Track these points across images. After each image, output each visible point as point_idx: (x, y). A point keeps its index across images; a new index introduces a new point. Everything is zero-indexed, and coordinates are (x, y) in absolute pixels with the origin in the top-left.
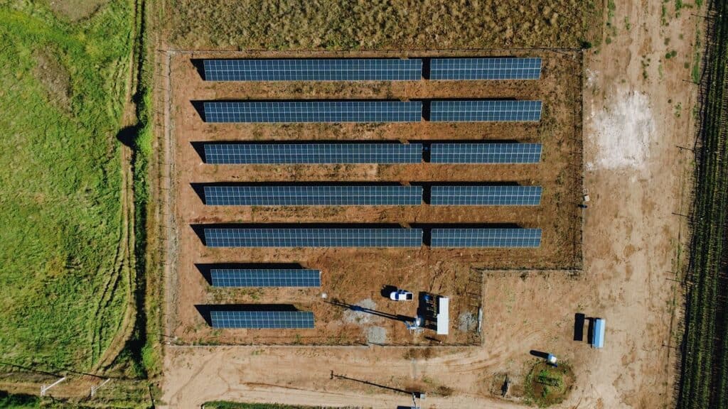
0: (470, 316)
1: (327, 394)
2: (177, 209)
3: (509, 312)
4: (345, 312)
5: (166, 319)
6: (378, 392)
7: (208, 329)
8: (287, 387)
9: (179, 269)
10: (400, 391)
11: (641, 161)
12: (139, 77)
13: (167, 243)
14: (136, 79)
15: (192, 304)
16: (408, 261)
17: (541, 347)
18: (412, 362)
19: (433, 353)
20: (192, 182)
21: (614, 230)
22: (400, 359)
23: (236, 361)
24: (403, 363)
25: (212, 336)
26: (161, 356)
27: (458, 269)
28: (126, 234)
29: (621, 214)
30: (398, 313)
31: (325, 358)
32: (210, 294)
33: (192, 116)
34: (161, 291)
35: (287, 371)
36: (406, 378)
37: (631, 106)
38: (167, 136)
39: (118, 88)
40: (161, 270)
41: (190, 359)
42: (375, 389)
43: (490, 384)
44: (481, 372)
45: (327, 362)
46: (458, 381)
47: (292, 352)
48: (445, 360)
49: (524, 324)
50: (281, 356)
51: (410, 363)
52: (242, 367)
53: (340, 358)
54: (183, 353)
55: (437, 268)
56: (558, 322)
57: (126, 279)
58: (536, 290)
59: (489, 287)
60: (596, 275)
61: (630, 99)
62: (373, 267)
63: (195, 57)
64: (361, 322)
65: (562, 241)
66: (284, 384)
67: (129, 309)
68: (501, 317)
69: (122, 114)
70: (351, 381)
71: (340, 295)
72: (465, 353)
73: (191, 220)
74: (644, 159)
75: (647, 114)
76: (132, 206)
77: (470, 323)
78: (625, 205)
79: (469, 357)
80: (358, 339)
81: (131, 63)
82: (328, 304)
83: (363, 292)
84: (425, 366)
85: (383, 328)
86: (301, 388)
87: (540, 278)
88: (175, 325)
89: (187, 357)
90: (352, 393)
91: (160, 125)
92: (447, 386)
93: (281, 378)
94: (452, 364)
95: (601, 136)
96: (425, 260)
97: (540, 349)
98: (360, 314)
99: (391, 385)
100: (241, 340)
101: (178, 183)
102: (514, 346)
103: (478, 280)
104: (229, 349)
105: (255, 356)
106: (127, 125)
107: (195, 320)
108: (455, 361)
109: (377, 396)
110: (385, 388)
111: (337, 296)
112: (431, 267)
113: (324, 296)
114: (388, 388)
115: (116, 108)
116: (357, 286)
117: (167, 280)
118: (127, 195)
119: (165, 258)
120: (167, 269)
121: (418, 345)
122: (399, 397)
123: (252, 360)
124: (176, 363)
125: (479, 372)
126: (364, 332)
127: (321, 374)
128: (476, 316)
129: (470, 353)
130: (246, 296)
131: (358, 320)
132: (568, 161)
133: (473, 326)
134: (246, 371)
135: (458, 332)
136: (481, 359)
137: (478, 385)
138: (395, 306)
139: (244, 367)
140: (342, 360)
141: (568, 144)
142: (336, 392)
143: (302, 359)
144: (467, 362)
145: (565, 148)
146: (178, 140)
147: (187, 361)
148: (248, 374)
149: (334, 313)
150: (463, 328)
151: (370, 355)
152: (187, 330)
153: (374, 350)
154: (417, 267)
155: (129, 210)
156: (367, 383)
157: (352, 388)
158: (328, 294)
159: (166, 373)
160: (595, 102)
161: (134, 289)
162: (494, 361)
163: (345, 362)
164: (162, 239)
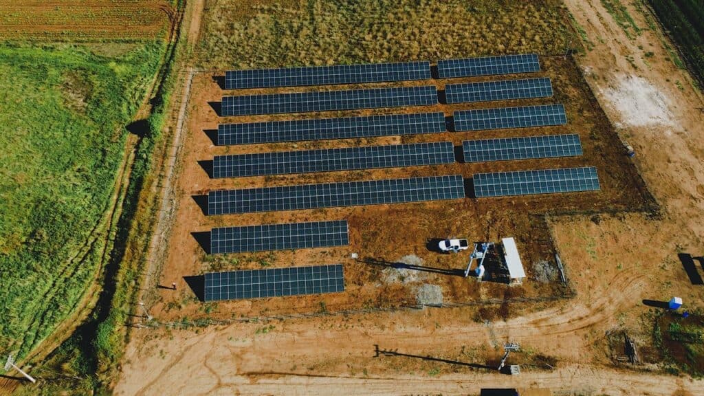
0: (547, 265)
1: (370, 381)
2: (179, 183)
3: (593, 257)
4: (383, 271)
5: (141, 296)
6: (447, 371)
7: (198, 305)
8: (309, 376)
9: (169, 239)
10: (478, 366)
11: (668, 120)
12: (160, 87)
13: (161, 214)
14: (156, 89)
15: (180, 276)
16: (453, 213)
17: (653, 295)
18: (485, 325)
19: (513, 312)
20: (200, 160)
21: (674, 174)
22: (469, 323)
23: (232, 343)
24: (473, 328)
25: (202, 312)
26: (123, 344)
27: (515, 216)
28: (113, 207)
29: (673, 159)
30: (453, 267)
31: (362, 330)
32: (206, 263)
33: (207, 112)
34: (141, 263)
35: (308, 352)
36: (483, 348)
37: (634, 85)
38: (179, 125)
39: (137, 95)
40: (147, 241)
41: (166, 345)
42: (440, 366)
43: (607, 348)
44: (587, 332)
45: (366, 334)
46: (559, 346)
47: (315, 326)
48: (531, 320)
49: (620, 270)
50: (299, 333)
51: (484, 326)
52: (241, 351)
53: (383, 328)
54: (156, 337)
55: (488, 217)
56: (662, 265)
57: (99, 251)
58: (617, 233)
59: (558, 232)
60: (680, 214)
61: (631, 80)
62: (411, 221)
63: (216, 75)
64: (406, 281)
65: (622, 185)
66: (303, 371)
67: (93, 285)
68: (586, 263)
69: (136, 112)
70: (404, 359)
71: (375, 254)
72: (555, 309)
73: (192, 192)
74: (670, 118)
75: (653, 89)
76: (126, 182)
77: (550, 272)
78: (674, 153)
79: (563, 313)
80: (405, 302)
81: (154, 80)
82: (360, 265)
83: (403, 247)
84: (507, 329)
85: (437, 286)
86: (329, 375)
87: (615, 221)
88: (152, 301)
89: (161, 342)
90: (407, 376)
91: (174, 118)
92: (546, 354)
93: (299, 362)
94: (543, 324)
95: (618, 105)
96: (472, 211)
97: (654, 297)
98: (403, 271)
99: (462, 358)
100: (242, 316)
101: (184, 161)
102: (619, 297)
103: (542, 226)
104: (224, 329)
105: (261, 334)
106: (139, 119)
107: (181, 295)
108: (546, 320)
109: (446, 377)
110: (455, 365)
111: (372, 255)
112: (481, 217)
113: (354, 256)
114: (460, 363)
115: (132, 108)
116: (394, 241)
117: (152, 250)
118: (124, 173)
119: (154, 228)
120: (154, 240)
121: (489, 303)
122: (479, 375)
123: (257, 340)
124: (143, 351)
125: (583, 332)
126: (412, 293)
127: (358, 352)
128: (554, 264)
129: (562, 308)
130: (253, 263)
131: (402, 278)
132: (595, 122)
133: (554, 276)
134: (247, 356)
135: (538, 284)
136: (582, 315)
137: (590, 350)
138: (448, 260)
139: (244, 351)
140: (386, 330)
141: (588, 111)
142: (382, 376)
143: (329, 334)
144: (561, 320)
145: (586, 113)
146: (189, 129)
147: (160, 348)
148: (248, 360)
149: (369, 273)
150: (543, 278)
151: (425, 320)
152: (167, 308)
153: (430, 315)
154: (464, 218)
155: (122, 185)
156: (428, 358)
157: (406, 368)
158: (359, 253)
159: (126, 368)
160: (599, 84)
161: (106, 263)
162: (599, 316)
163: (391, 332)
164: (154, 211)
